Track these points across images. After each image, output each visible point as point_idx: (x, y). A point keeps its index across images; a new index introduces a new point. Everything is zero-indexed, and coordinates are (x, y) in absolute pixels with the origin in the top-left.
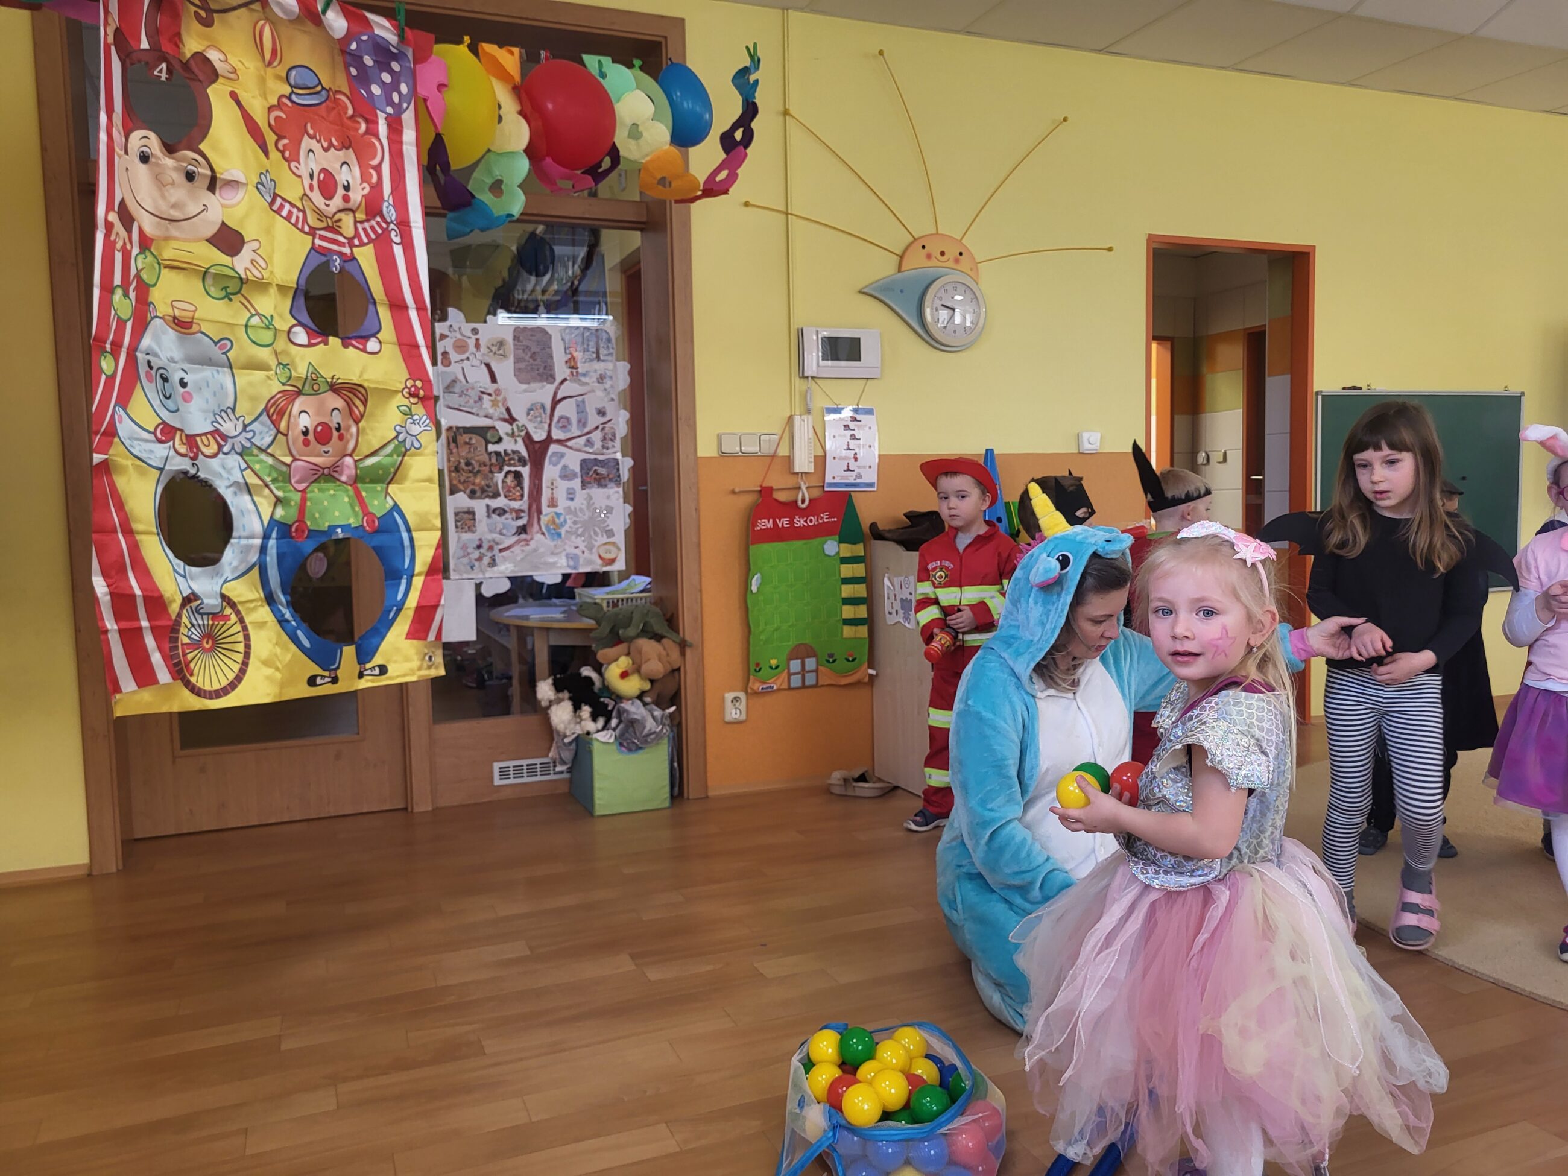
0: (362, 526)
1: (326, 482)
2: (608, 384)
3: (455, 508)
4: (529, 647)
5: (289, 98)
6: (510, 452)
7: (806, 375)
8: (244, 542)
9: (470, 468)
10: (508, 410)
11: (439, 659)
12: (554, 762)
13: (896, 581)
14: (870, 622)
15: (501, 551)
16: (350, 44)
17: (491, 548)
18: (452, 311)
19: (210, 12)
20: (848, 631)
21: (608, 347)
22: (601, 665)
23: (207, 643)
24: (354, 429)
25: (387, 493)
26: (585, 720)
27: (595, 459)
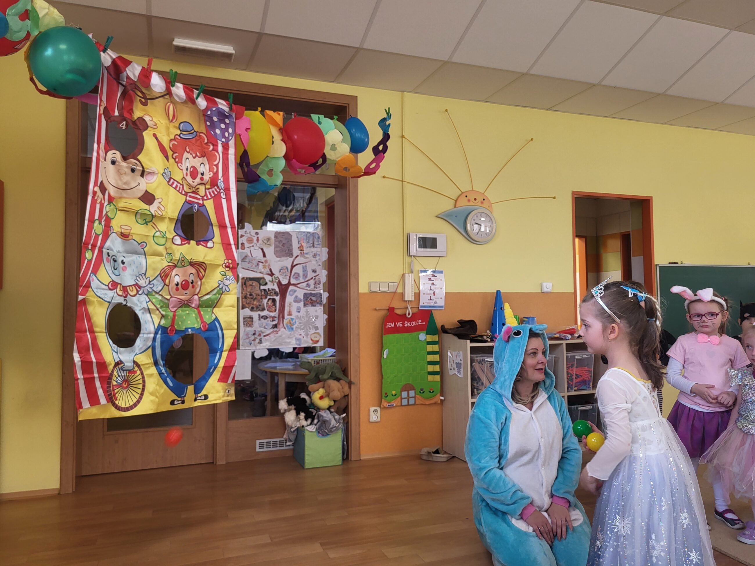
0: (200, 328)
1: (185, 307)
2: (318, 258)
3: (244, 316)
4: (276, 381)
5: (179, 136)
6: (271, 289)
7: (411, 255)
8: (145, 336)
9: (252, 297)
10: (271, 270)
11: (232, 391)
12: (286, 440)
13: (454, 353)
14: (441, 373)
15: (264, 336)
16: (208, 112)
17: (260, 335)
18: (246, 224)
19: (146, 99)
20: (430, 378)
22: (310, 392)
23: (125, 384)
24: (199, 283)
25: (213, 312)
26: (302, 420)
27: (311, 293)
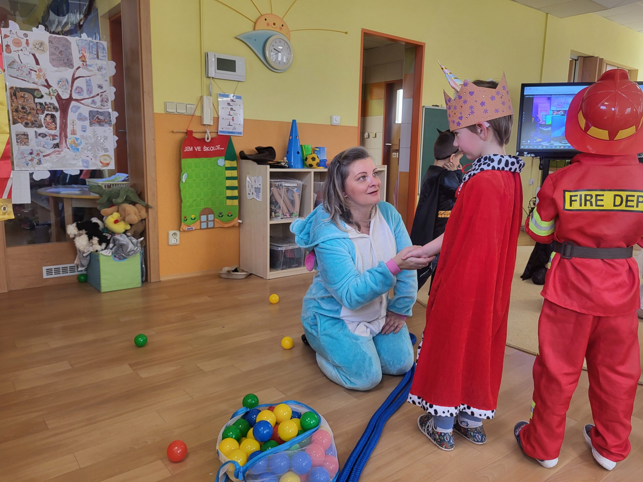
2: (104, 72)
3: (16, 132)
4: (61, 207)
6: (48, 103)
7: (209, 76)
9: (25, 110)
10: (46, 80)
11: (10, 209)
12: (77, 266)
13: (253, 179)
14: (239, 198)
17: (38, 154)
18: (11, 22)
20: (229, 202)
21: (103, 52)
22: (103, 217)
26: (95, 244)
27: (97, 111)
